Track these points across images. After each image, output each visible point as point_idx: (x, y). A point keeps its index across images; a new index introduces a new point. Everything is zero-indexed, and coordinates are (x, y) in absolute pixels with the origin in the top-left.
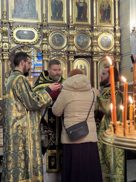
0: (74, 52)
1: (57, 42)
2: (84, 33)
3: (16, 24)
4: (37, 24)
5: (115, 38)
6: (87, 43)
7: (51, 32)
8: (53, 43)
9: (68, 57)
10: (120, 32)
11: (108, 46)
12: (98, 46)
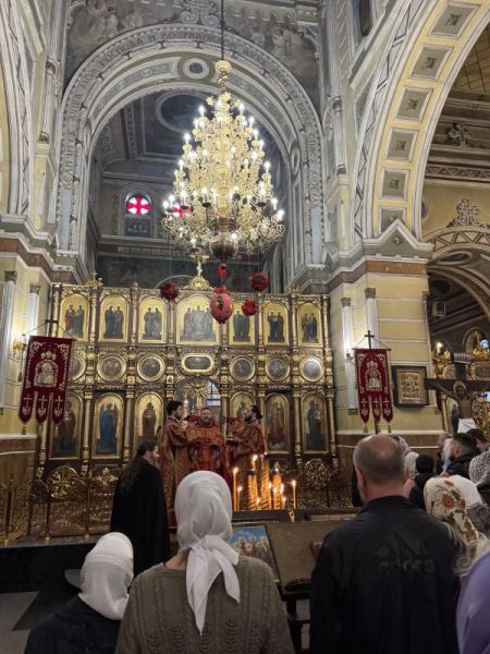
0: (266, 385)
1: (241, 371)
2: (279, 357)
3: (186, 349)
4: (213, 347)
6: (284, 371)
7: (233, 357)
8: (236, 373)
9: (257, 392)
10: (333, 355)
12: (300, 375)
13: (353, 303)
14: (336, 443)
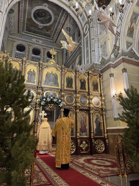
0: (79, 106)
1: (69, 100)
2: (84, 96)
3: (46, 89)
4: (58, 89)
5: (101, 100)
6: (86, 102)
7: (66, 94)
8: (67, 101)
9: (76, 110)
10: (104, 96)
11: (98, 104)
12: (92, 104)
13: (114, 76)
14: (107, 133)
